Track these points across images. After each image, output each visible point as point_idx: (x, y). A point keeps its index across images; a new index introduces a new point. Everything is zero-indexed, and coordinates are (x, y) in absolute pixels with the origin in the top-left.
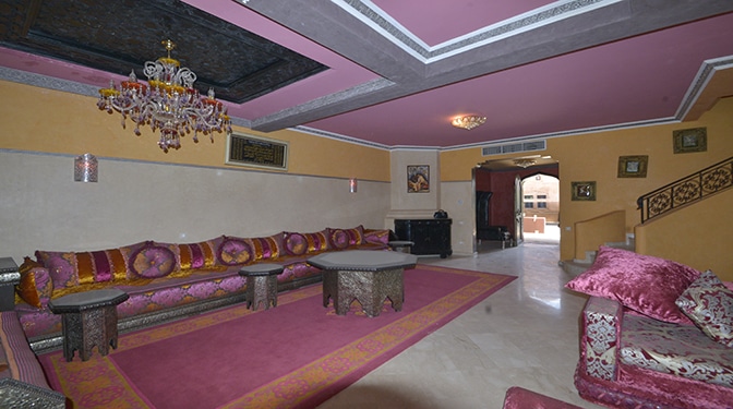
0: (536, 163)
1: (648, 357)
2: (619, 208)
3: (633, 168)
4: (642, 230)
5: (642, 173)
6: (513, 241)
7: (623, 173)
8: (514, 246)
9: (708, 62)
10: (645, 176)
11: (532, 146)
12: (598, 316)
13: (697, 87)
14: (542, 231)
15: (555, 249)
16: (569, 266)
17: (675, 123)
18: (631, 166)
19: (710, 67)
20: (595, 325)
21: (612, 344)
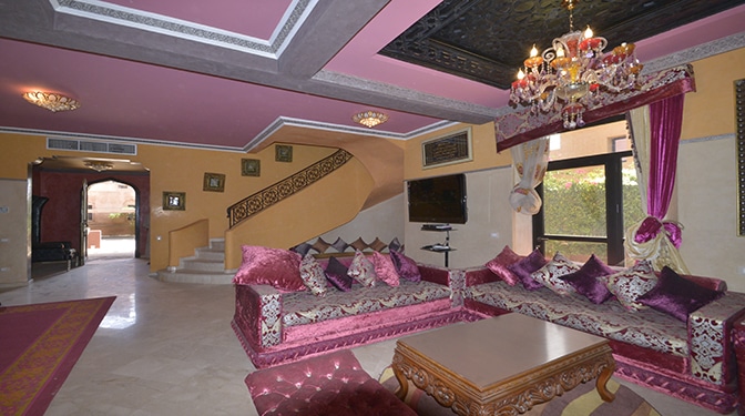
0: (115, 167)
1: (299, 316)
2: (205, 218)
3: (214, 183)
4: (230, 233)
5: (220, 189)
6: (80, 259)
7: (207, 188)
8: (80, 265)
9: (282, 117)
10: (223, 191)
11: (118, 149)
12: (270, 298)
13: (268, 132)
14: (98, 246)
15: (130, 262)
16: (165, 274)
17: (243, 153)
18: (214, 182)
19: (282, 121)
20: (268, 305)
21: (278, 316)
